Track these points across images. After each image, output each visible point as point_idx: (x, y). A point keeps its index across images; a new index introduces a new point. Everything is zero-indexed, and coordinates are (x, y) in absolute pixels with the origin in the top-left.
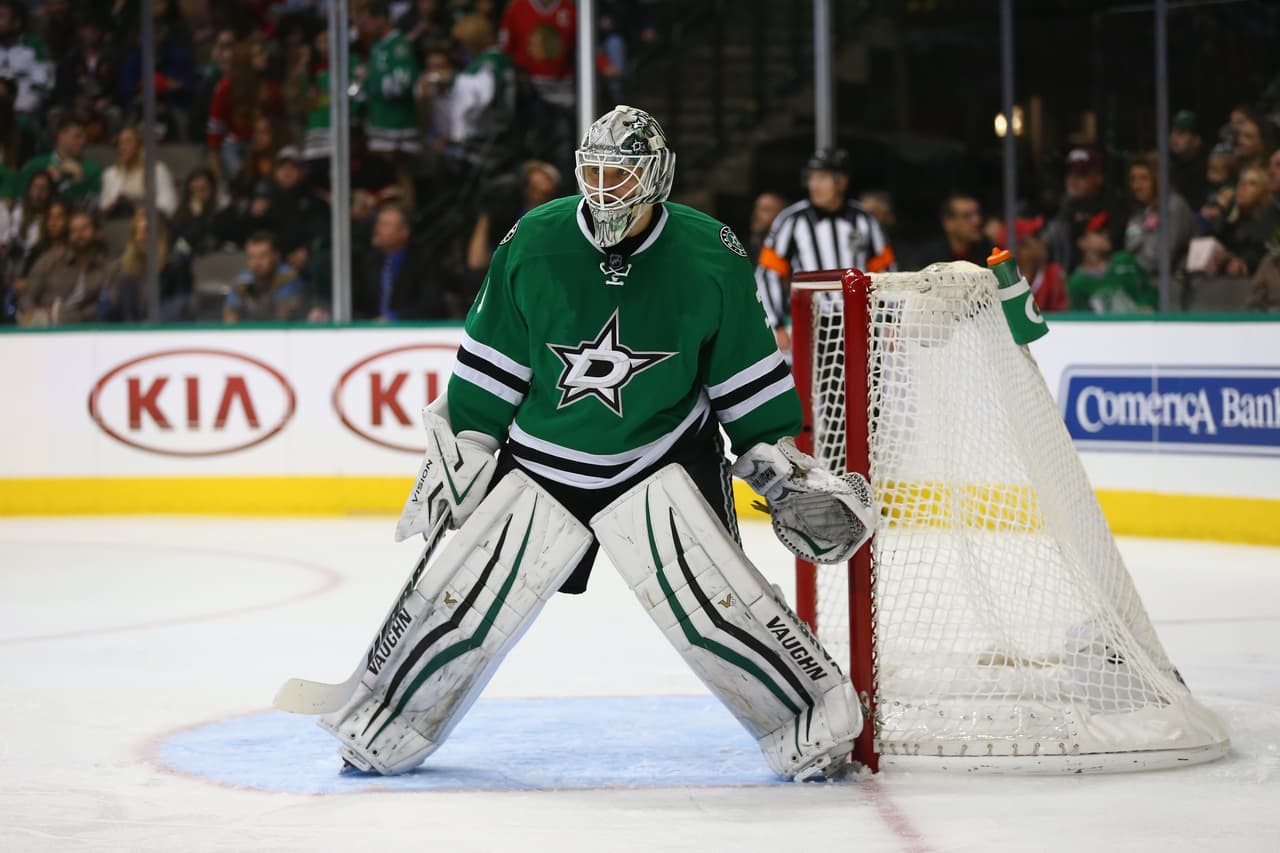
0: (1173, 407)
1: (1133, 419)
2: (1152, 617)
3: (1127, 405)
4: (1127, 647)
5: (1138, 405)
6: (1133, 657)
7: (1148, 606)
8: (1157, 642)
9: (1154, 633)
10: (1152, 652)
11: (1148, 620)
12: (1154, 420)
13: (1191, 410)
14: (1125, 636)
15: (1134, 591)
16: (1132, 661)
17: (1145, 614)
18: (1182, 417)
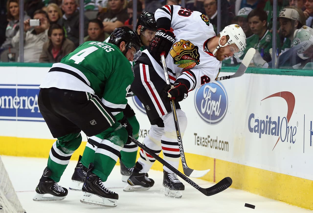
0: (24, 101)
1: (7, 107)
2: (16, 190)
3: (5, 100)
4: (4, 202)
5: (9, 100)
6: (6, 206)
7: (14, 185)
8: (18, 200)
9: (17, 197)
10: (16, 204)
11: (14, 190)
12: (16, 107)
13: (32, 103)
14: (3, 198)
15: (9, 179)
16: (6, 208)
17: (13, 188)
18: (28, 106)
